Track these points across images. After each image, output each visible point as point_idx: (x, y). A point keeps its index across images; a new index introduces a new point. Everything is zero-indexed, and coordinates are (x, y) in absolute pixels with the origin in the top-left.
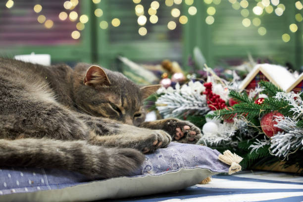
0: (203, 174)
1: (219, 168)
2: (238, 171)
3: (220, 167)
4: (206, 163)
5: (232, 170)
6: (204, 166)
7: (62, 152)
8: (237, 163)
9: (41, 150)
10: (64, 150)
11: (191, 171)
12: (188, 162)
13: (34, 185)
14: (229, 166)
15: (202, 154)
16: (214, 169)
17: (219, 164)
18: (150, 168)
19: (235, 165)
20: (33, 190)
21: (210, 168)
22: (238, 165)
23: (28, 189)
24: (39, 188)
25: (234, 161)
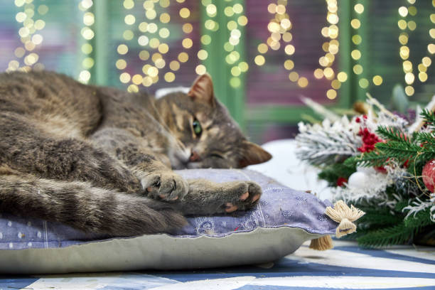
0: (297, 237)
1: (324, 228)
2: (350, 232)
3: (325, 226)
4: (302, 219)
5: (341, 231)
6: (298, 225)
7: (45, 195)
8: (349, 220)
9: (15, 190)
10: (51, 192)
12: (272, 219)
13: (25, 239)
14: (336, 224)
16: (315, 228)
17: (325, 222)
18: (209, 225)
19: (345, 222)
20: (20, 248)
21: (307, 227)
22: (351, 223)
23: (14, 245)
24: (30, 244)
25: (345, 217)
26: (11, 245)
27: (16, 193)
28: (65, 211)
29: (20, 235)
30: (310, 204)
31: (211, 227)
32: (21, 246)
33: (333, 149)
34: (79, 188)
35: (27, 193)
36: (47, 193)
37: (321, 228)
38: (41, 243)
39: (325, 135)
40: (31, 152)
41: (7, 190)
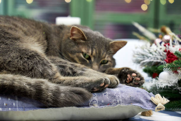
0: (136, 110)
1: (150, 107)
2: (162, 110)
4: (139, 102)
5: (157, 109)
6: (137, 104)
7: (27, 86)
8: (162, 104)
9: (13, 83)
10: (29, 84)
11: (126, 107)
13: (7, 106)
14: (156, 105)
16: (145, 107)
17: (150, 104)
18: (95, 102)
19: (160, 105)
21: (142, 106)
22: (162, 105)
23: (2, 109)
24: (10, 109)
25: (160, 103)
28: (37, 94)
29: (5, 104)
30: (144, 95)
31: (96, 103)
32: (6, 110)
33: (151, 59)
36: (28, 85)
37: (148, 107)
38: (15, 109)
39: (148, 51)
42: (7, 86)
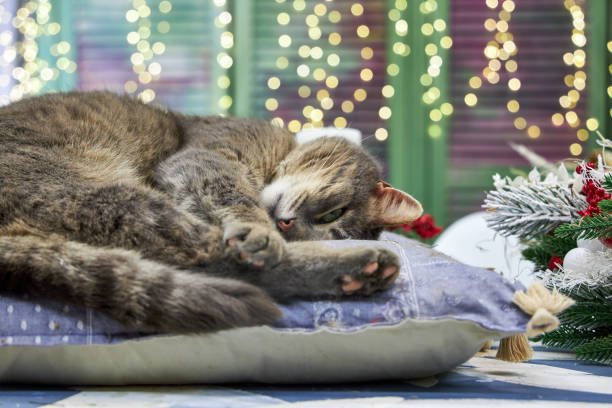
1: (510, 323)
2: (549, 330)
3: (512, 319)
4: (476, 309)
5: (534, 326)
6: (471, 317)
7: (71, 268)
8: (549, 310)
9: (30, 258)
12: (429, 307)
13: (60, 332)
14: (527, 316)
15: (470, 288)
16: (495, 323)
17: (512, 314)
18: (333, 314)
19: (541, 314)
20: (51, 343)
21: (484, 320)
22: (549, 315)
23: (42, 339)
24: (66, 339)
25: (542, 307)
26: (38, 340)
27: (30, 262)
28: (99, 292)
29: (52, 326)
30: (491, 287)
31: (337, 317)
32: (54, 341)
34: (122, 260)
35: (46, 262)
36: (73, 264)
37: (506, 322)
38: (83, 338)
40: (58, 202)
41: (18, 257)
42: (12, 265)
